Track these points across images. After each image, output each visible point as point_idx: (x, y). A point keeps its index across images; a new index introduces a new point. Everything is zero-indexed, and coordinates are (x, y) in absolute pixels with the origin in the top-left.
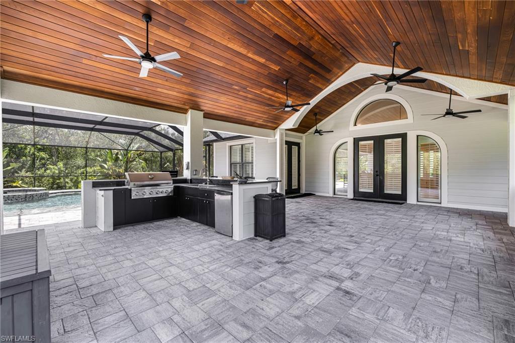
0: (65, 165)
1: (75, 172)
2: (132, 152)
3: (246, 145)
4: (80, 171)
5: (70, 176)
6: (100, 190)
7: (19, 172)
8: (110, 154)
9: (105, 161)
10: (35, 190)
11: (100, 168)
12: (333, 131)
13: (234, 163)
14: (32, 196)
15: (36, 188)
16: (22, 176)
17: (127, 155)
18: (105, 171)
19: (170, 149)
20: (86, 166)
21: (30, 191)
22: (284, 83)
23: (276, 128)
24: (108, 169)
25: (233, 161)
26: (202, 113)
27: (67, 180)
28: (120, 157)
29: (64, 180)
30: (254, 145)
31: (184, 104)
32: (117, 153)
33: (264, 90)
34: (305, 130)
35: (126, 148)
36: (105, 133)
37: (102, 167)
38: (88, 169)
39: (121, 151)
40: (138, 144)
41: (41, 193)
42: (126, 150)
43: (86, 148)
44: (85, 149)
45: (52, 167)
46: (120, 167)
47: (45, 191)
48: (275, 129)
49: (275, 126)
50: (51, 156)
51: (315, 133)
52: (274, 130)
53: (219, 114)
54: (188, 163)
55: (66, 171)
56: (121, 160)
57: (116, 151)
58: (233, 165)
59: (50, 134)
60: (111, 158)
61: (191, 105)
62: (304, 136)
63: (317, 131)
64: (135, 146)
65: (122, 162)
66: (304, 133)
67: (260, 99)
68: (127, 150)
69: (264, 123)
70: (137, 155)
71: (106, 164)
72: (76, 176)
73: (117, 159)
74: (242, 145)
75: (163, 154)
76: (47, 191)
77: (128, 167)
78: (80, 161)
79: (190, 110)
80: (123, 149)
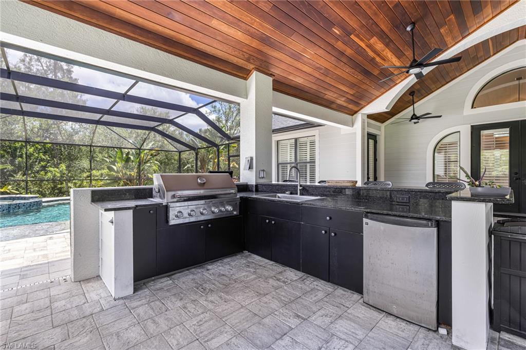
0: (68, 167)
1: (79, 175)
2: (146, 151)
3: (301, 140)
4: (85, 175)
5: (74, 180)
6: (106, 210)
7: (15, 175)
8: (119, 153)
9: (113, 163)
10: (25, 198)
11: (107, 170)
12: (440, 116)
13: (280, 164)
14: (18, 206)
15: (29, 195)
16: (18, 180)
17: (139, 155)
18: (114, 174)
19: (191, 148)
20: (91, 169)
21: (19, 198)
22: (409, 29)
23: (356, 112)
24: (117, 172)
25: (280, 161)
26: (271, 79)
27: (70, 185)
28: (132, 157)
29: (67, 185)
30: (317, 139)
31: (248, 60)
32: (129, 152)
33: (374, 40)
34: (386, 117)
35: (139, 147)
36: (115, 128)
37: (110, 169)
38: (94, 172)
39: (133, 150)
40: (154, 142)
41: (31, 203)
42: (138, 149)
43: (91, 146)
44: (89, 147)
45: (52, 169)
46: (132, 169)
47: (37, 200)
48: (353, 113)
49: (356, 109)
50: (53, 157)
51: (412, 119)
52: (352, 115)
53: (292, 84)
54: (252, 159)
55: (69, 175)
56: (133, 161)
57: (126, 150)
58: (280, 166)
59: (51, 134)
60: (121, 159)
61: (258, 63)
62: (383, 126)
63: (415, 117)
64: (149, 145)
65: (134, 163)
66: (383, 122)
67: (359, 59)
68: (140, 149)
69: (345, 104)
70: (151, 155)
71: (115, 165)
72: (80, 180)
73: (128, 160)
74: (296, 140)
75: (181, 154)
76: (40, 199)
77: (141, 169)
78: (85, 163)
79: (255, 72)
80: (135, 147)
